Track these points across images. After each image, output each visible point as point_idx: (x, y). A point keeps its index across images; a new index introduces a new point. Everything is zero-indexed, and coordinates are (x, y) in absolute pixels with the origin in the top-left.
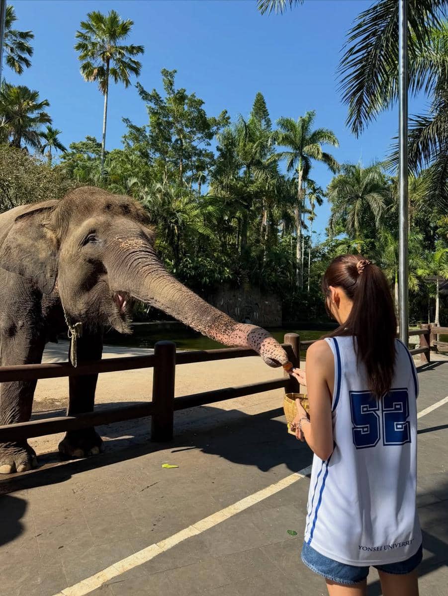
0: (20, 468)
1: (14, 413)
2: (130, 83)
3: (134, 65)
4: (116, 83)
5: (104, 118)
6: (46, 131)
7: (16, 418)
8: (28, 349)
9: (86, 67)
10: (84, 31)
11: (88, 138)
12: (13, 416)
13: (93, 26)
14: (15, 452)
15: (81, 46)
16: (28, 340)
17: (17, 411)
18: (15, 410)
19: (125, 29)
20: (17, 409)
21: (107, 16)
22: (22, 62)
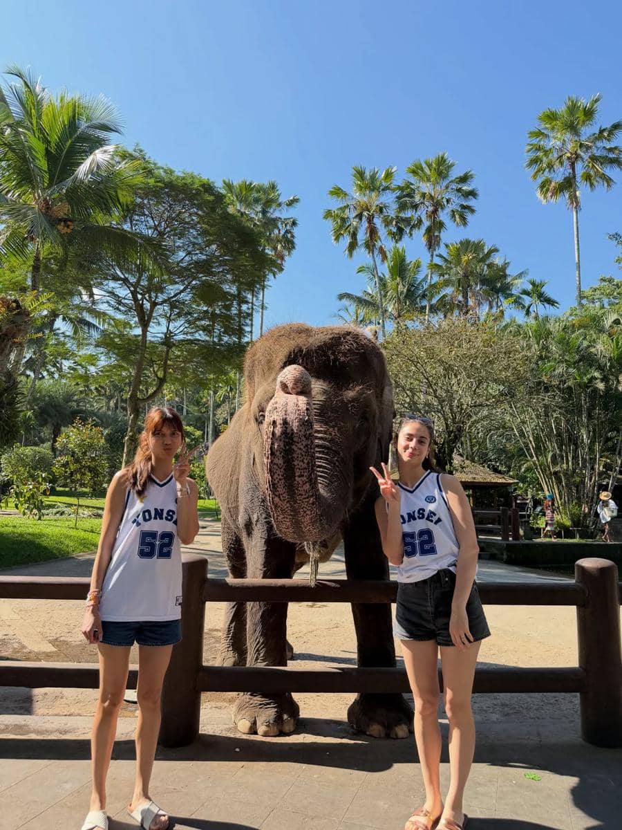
0: (261, 729)
1: (258, 646)
2: (613, 181)
3: (611, 156)
4: (592, 190)
5: (576, 242)
6: (530, 287)
7: (262, 655)
8: (263, 553)
9: (544, 186)
10: (535, 141)
11: (602, 279)
12: (258, 650)
13: (546, 128)
14: (261, 704)
15: (535, 161)
16: (264, 540)
17: (262, 644)
18: (259, 642)
19: (589, 113)
20: (261, 641)
21: (562, 109)
22: (466, 211)
